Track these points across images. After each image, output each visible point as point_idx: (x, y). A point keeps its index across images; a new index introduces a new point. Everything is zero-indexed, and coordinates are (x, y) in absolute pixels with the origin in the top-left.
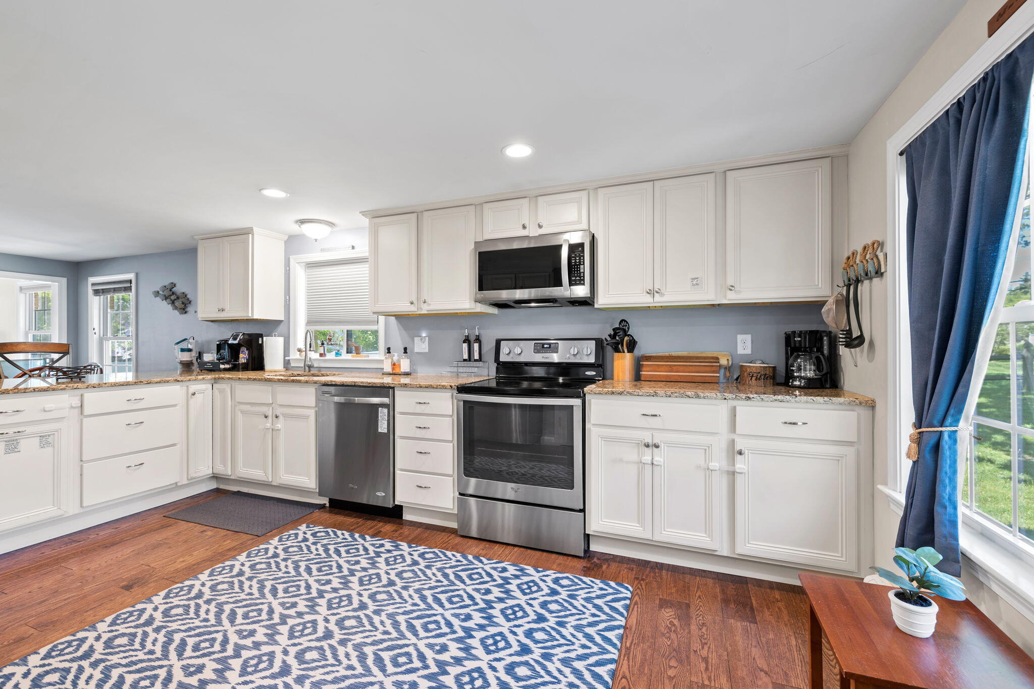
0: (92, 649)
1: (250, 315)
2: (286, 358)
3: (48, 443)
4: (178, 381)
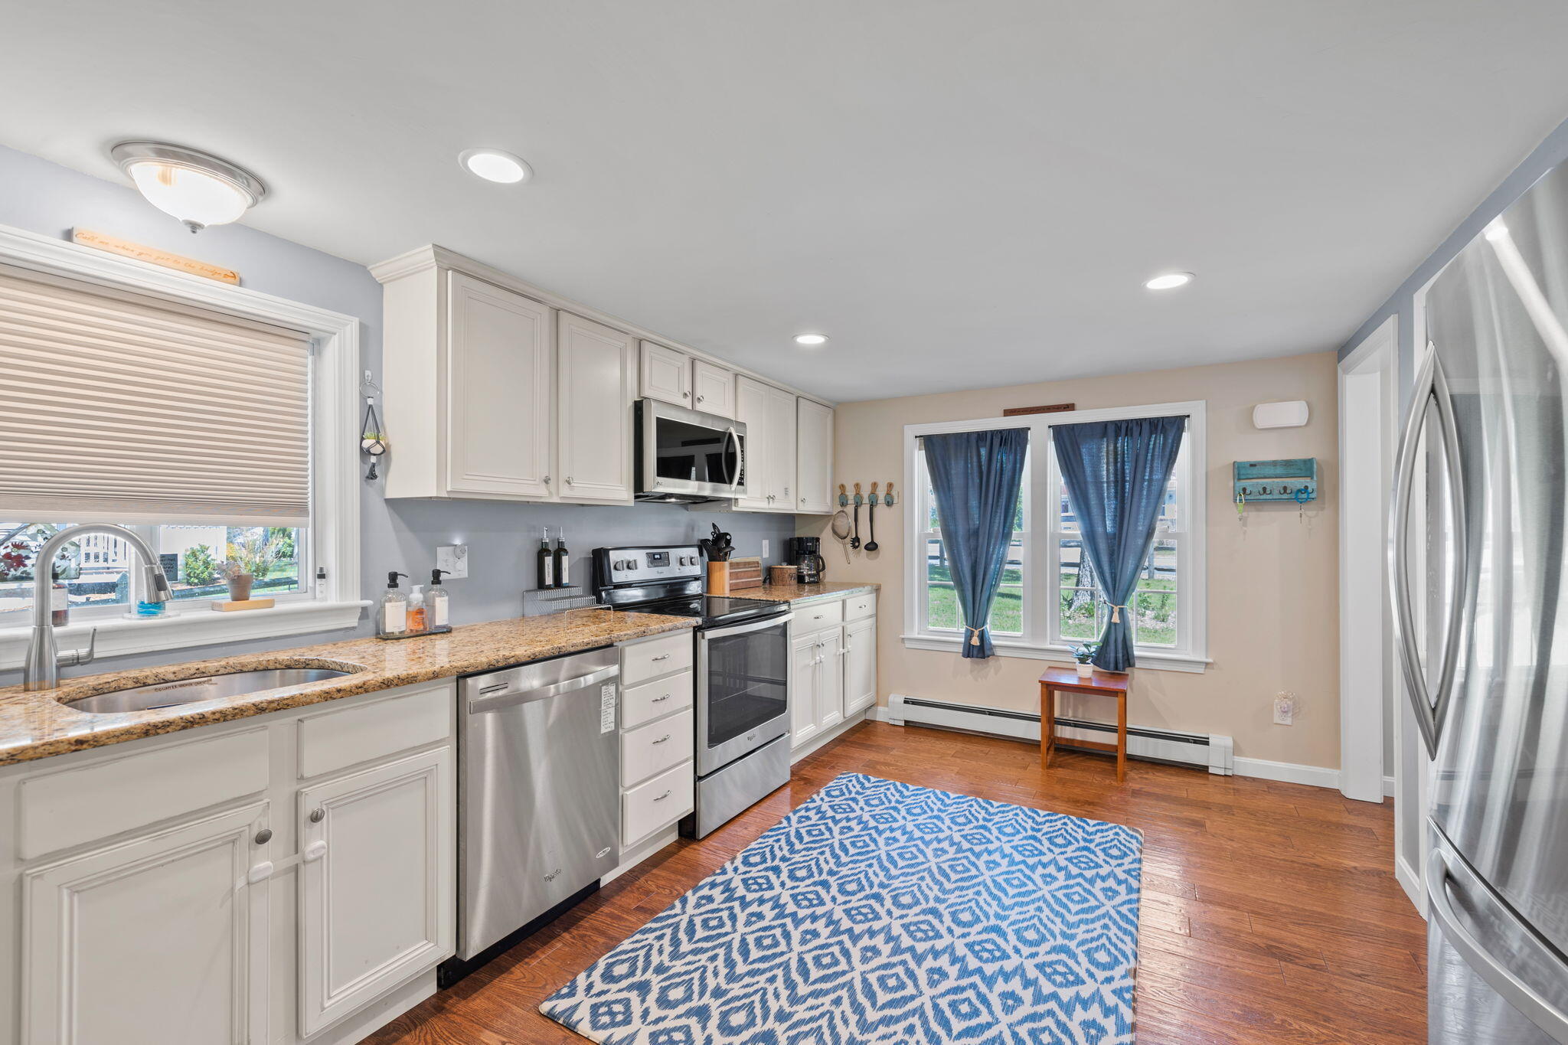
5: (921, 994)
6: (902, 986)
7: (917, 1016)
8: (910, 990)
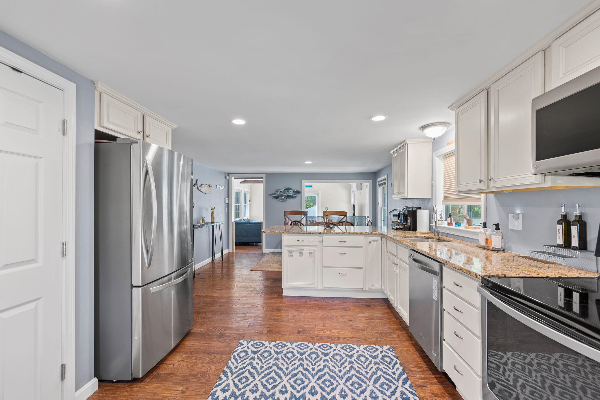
0: (329, 354)
1: (406, 196)
2: (431, 224)
3: (311, 256)
4: (362, 234)
5: (287, 381)
6: (295, 382)
7: (286, 373)
8: (292, 381)
